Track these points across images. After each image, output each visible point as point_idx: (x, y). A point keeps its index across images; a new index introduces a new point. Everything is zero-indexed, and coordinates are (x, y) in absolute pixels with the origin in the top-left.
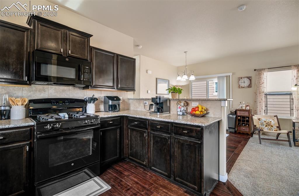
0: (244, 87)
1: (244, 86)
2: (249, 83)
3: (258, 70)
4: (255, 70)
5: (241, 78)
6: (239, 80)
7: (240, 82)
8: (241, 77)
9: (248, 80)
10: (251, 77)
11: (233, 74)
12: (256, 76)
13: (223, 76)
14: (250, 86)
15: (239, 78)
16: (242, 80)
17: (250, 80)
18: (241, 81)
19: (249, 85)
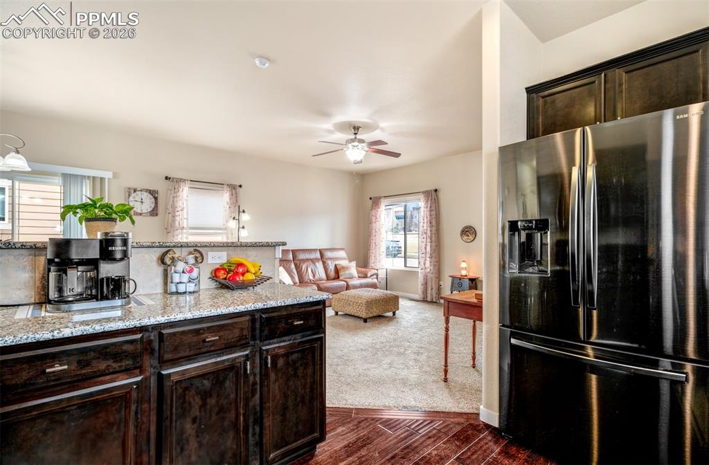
0: (141, 214)
1: (142, 210)
2: (153, 206)
3: (173, 178)
4: (166, 178)
5: (135, 191)
6: (129, 195)
7: (131, 198)
8: (135, 187)
9: (151, 199)
10: (157, 192)
11: (115, 175)
12: (169, 191)
13: (83, 176)
14: (154, 212)
15: (129, 189)
16: (138, 196)
17: (156, 199)
18: (134, 197)
19: (153, 210)
